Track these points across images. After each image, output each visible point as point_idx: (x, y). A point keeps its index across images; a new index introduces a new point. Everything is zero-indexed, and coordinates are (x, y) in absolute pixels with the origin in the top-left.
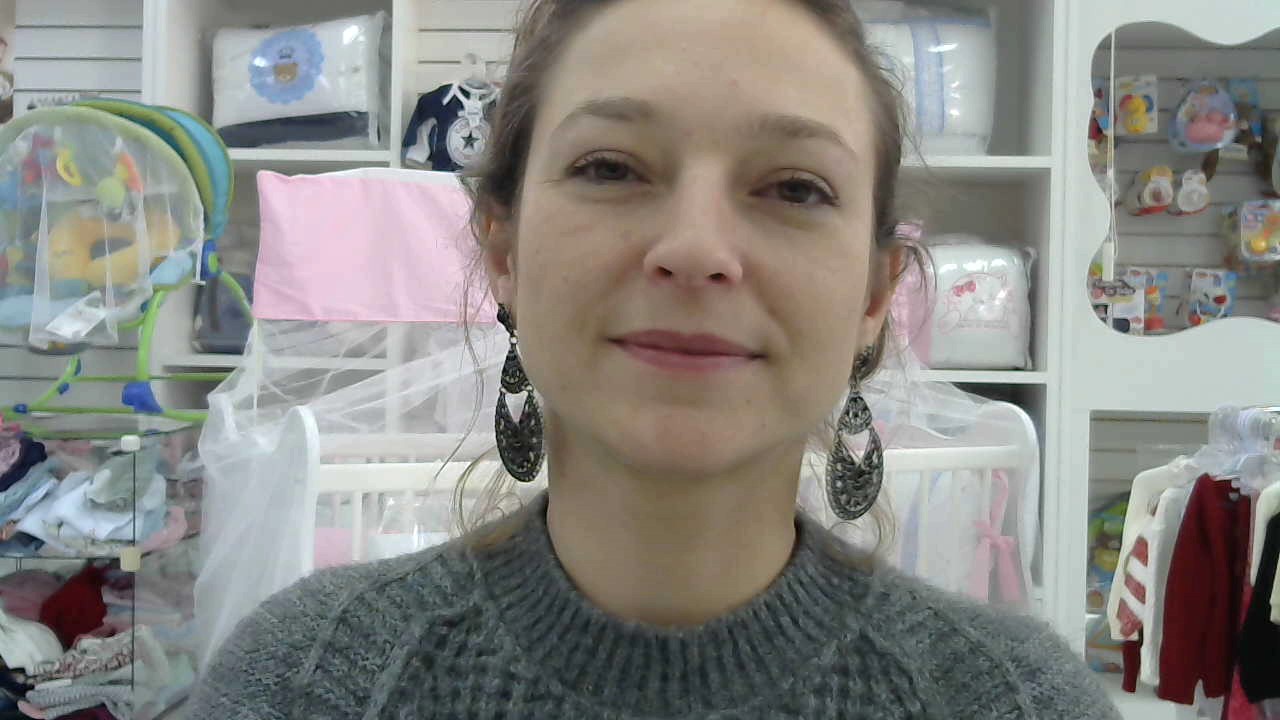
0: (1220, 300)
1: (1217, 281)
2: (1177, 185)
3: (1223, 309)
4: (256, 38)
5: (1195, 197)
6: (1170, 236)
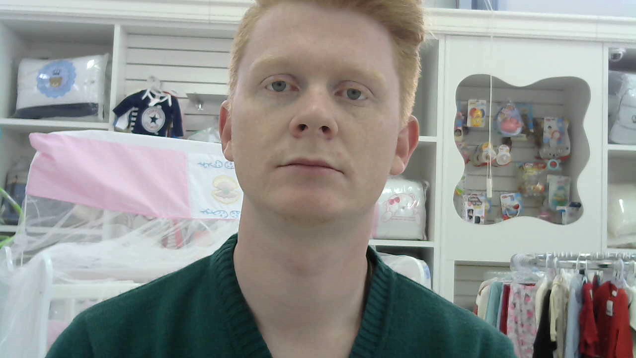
0: (517, 207)
1: (513, 199)
2: (497, 151)
3: (519, 210)
4: (41, 64)
5: (505, 158)
6: (494, 176)
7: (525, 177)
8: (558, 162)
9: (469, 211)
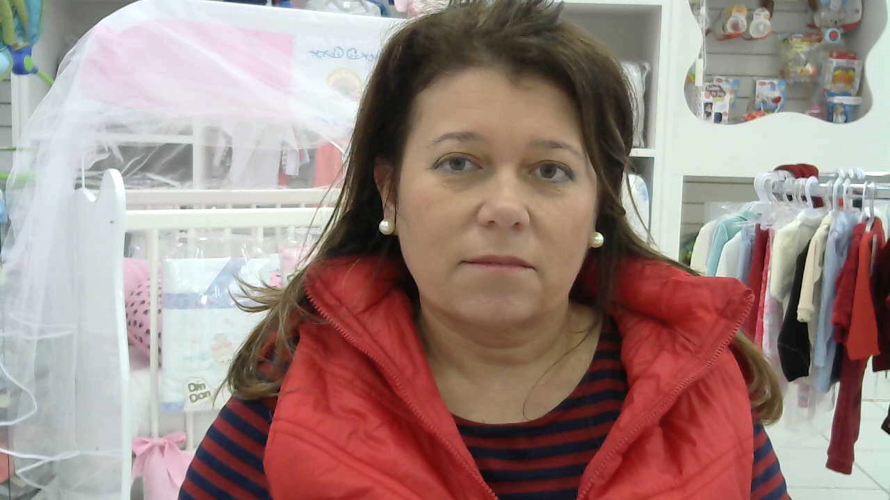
0: (777, 100)
1: (773, 87)
2: (750, 19)
3: (779, 106)
5: (762, 28)
6: (746, 54)
7: (791, 55)
8: (839, 32)
9: (706, 105)
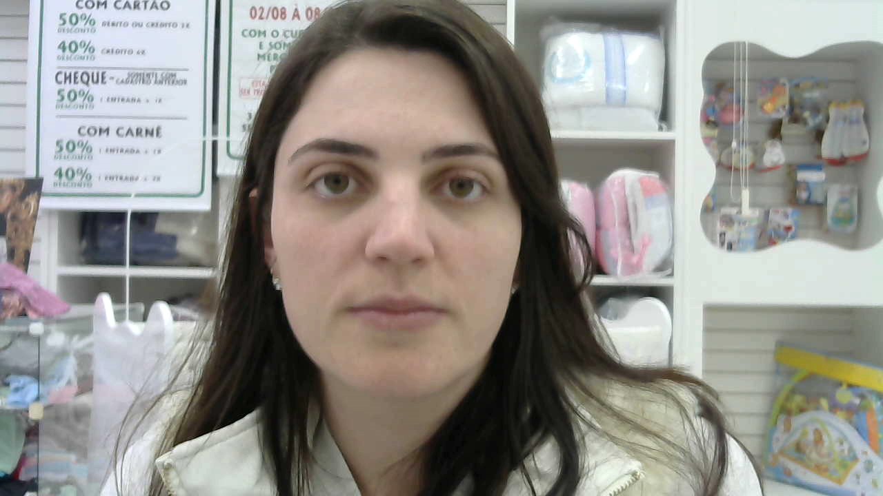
0: (788, 229)
1: (786, 216)
3: (790, 234)
6: (753, 185)
